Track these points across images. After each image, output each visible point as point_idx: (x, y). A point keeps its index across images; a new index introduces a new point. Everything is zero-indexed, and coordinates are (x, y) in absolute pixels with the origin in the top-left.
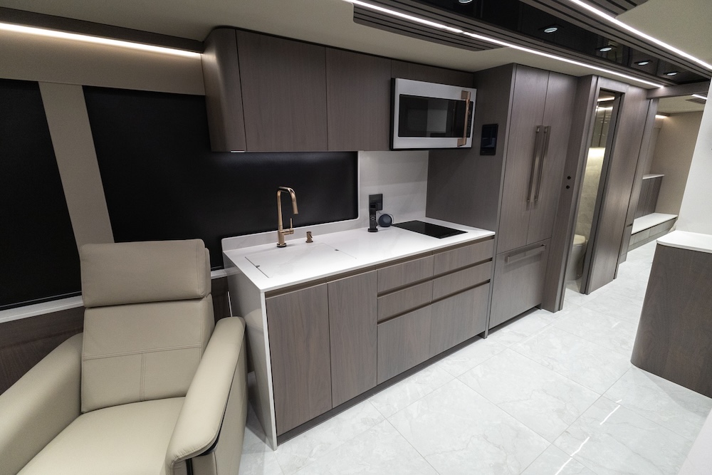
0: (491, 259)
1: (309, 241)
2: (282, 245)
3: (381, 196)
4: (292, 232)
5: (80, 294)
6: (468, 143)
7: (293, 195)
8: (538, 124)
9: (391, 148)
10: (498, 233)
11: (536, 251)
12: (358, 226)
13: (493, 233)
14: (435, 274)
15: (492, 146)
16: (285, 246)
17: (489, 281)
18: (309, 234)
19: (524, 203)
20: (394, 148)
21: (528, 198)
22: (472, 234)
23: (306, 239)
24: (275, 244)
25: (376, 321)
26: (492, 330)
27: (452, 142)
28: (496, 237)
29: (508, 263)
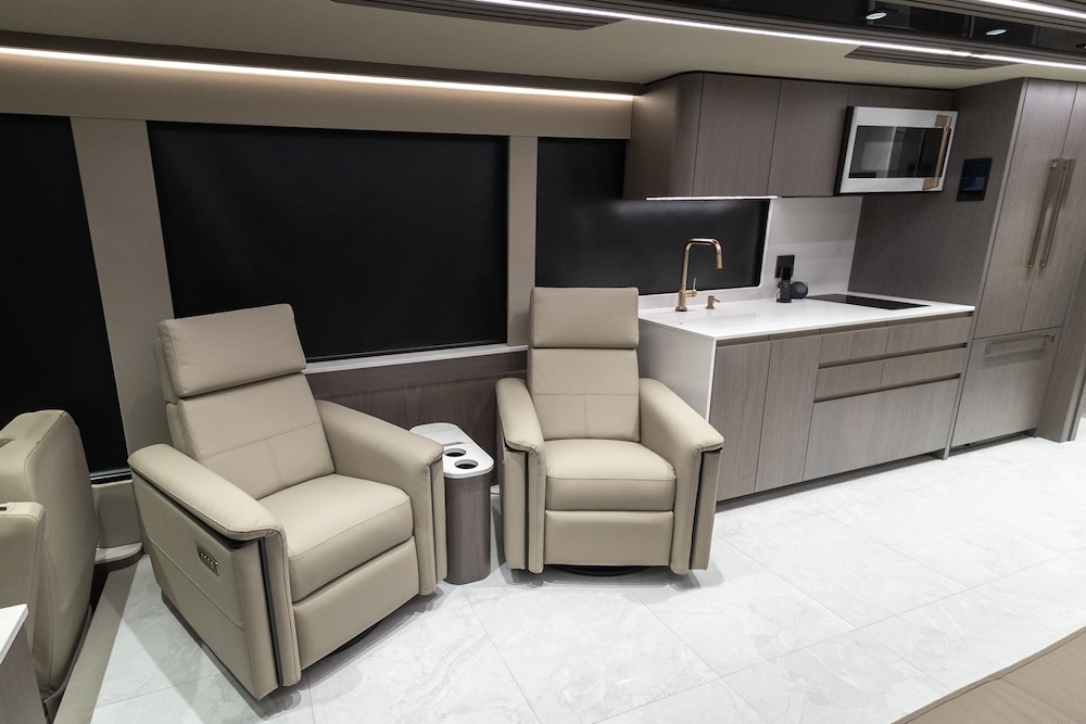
0: (964, 345)
1: (710, 307)
2: (682, 309)
3: (792, 258)
4: (693, 295)
6: (938, 185)
7: (718, 247)
8: (1055, 156)
9: (837, 192)
10: (978, 309)
11: (1036, 344)
12: (759, 297)
13: (972, 308)
14: (888, 352)
15: (980, 188)
17: (958, 376)
18: (711, 299)
19: (1023, 270)
20: (842, 191)
21: (1030, 263)
22: (938, 308)
23: (706, 305)
24: (674, 309)
25: (812, 399)
26: (955, 451)
27: (915, 184)
28: (975, 315)
29: (991, 355)
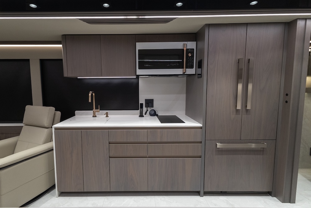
0: (200, 142)
1: (107, 116)
2: (95, 116)
3: (152, 100)
4: (99, 111)
5: (22, 123)
8: (240, 57)
10: (205, 124)
13: (201, 125)
14: (149, 141)
16: (96, 117)
17: (200, 157)
19: (232, 109)
20: (137, 74)
22: (189, 123)
23: (106, 116)
24: (92, 116)
25: (108, 156)
28: (203, 128)
